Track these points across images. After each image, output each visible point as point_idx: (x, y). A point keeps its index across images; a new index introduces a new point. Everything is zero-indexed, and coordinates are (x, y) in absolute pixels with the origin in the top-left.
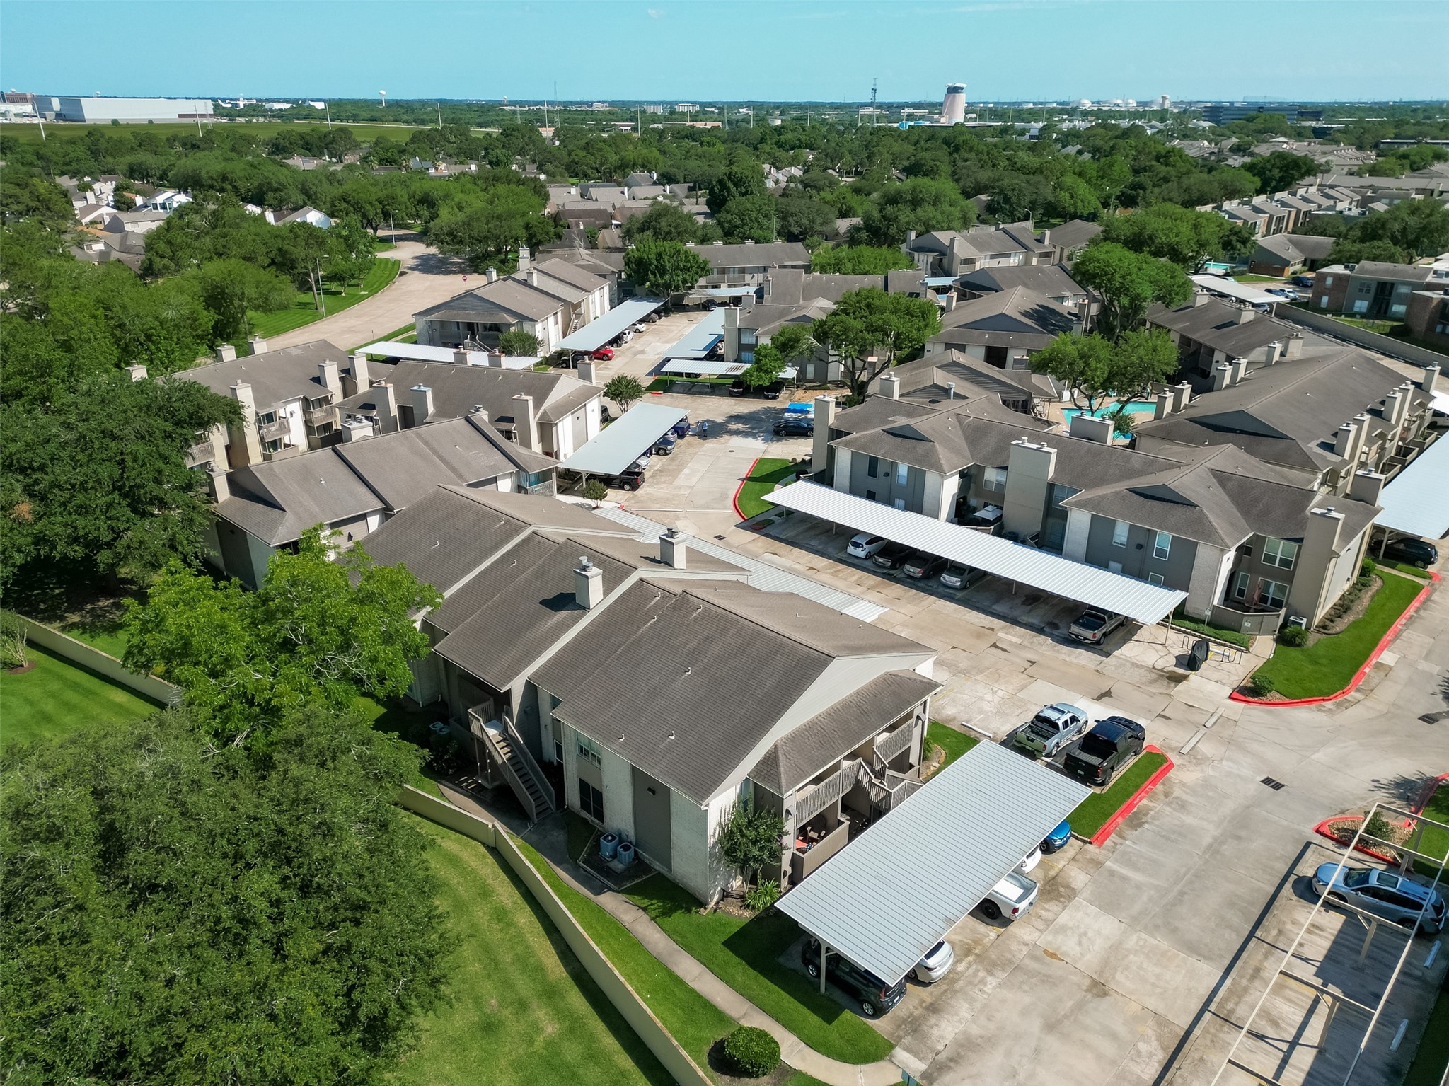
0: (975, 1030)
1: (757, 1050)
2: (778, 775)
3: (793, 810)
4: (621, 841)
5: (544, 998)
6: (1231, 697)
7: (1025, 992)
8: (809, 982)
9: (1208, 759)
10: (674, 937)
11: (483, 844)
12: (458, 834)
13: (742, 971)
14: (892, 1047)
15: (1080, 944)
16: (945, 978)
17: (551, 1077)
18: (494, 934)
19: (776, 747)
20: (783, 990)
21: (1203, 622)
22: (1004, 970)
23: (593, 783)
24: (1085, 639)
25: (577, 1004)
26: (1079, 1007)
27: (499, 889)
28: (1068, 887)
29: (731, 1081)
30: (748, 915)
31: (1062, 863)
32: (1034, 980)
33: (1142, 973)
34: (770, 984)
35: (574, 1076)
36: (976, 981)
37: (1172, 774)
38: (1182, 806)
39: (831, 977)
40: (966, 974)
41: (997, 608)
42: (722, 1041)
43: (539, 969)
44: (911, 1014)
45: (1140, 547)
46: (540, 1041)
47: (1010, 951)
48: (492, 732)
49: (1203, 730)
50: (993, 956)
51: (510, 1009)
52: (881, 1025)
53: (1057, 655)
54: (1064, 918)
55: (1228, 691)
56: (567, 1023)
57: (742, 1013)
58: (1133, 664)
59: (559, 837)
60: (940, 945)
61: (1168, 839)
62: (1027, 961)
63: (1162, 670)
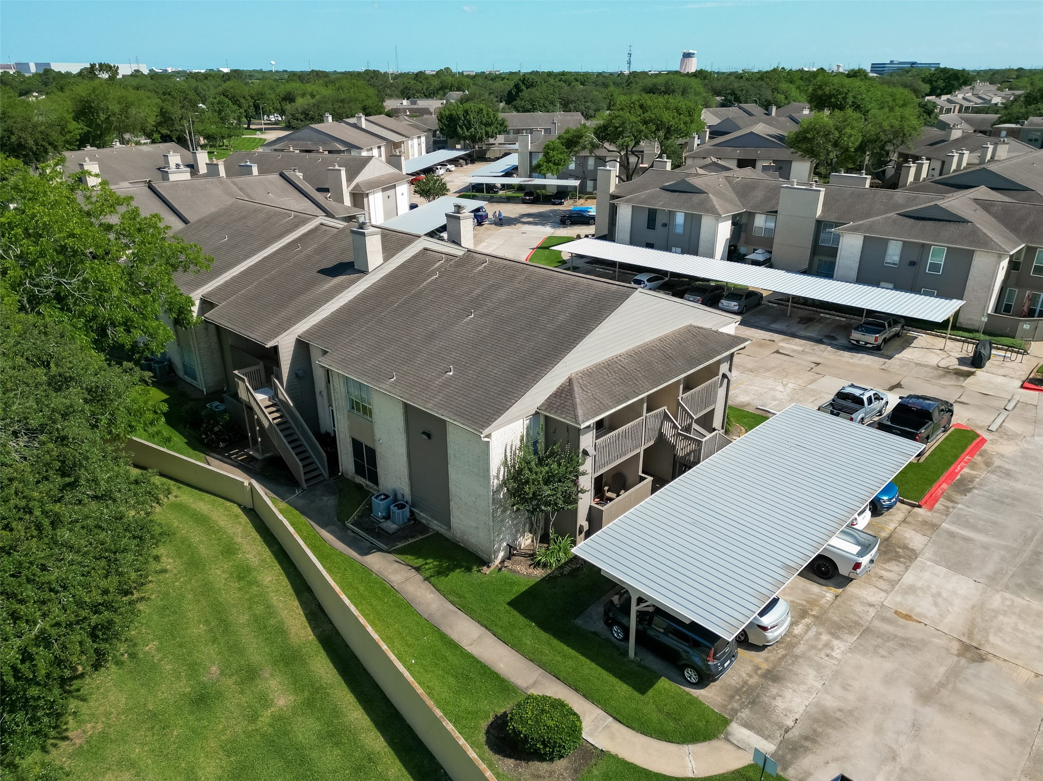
0: (830, 702)
1: (551, 723)
2: (574, 406)
3: (591, 451)
4: (395, 499)
5: (281, 665)
6: (1022, 387)
7: (882, 657)
8: (615, 646)
9: (1019, 435)
10: (451, 598)
11: (240, 505)
12: (212, 497)
13: (531, 633)
14: (726, 722)
15: (936, 604)
16: (780, 642)
17: (271, 762)
18: (230, 594)
19: (570, 380)
20: (583, 654)
21: (977, 331)
22: (851, 633)
23: (366, 441)
24: (866, 343)
25: (322, 671)
26: (954, 673)
27: (246, 547)
28: (905, 547)
29: (516, 766)
30: (539, 573)
31: (892, 526)
32: (890, 644)
33: (1020, 635)
34: (566, 648)
35: (303, 761)
36: (820, 646)
37: (985, 447)
38: (1008, 474)
39: (643, 640)
40: (806, 637)
41: (773, 326)
42: (505, 714)
43: (281, 631)
44: (745, 683)
45: (913, 264)
46: (266, 716)
47: (854, 612)
48: (261, 397)
49: (1006, 413)
50: (835, 618)
51: (234, 678)
52: (709, 695)
53: (840, 358)
54: (909, 578)
55: (1020, 384)
56: (306, 694)
57: (531, 681)
58: (917, 364)
59: (329, 502)
60: (775, 602)
61: (1002, 503)
62: (877, 624)
63: (947, 368)
